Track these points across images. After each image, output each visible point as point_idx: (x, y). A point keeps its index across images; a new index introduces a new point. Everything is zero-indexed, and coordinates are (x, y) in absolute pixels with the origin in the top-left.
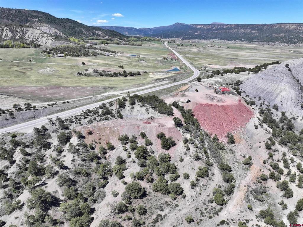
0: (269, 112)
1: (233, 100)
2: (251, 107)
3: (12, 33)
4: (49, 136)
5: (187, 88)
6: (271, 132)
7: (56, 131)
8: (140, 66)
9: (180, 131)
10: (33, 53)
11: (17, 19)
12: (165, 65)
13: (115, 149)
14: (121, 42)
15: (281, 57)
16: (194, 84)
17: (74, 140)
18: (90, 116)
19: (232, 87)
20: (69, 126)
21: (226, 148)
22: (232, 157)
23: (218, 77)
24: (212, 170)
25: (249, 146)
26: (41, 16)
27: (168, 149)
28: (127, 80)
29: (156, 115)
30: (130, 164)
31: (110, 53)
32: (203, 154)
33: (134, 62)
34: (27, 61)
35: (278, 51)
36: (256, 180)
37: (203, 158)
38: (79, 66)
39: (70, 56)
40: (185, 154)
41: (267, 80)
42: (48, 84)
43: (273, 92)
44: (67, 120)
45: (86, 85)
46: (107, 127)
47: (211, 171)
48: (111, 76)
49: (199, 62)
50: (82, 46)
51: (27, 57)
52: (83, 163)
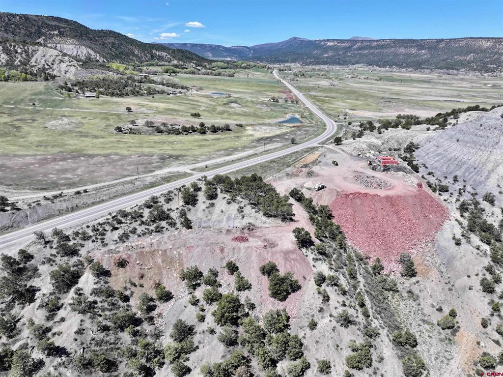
0: (476, 207)
1: (405, 183)
2: (442, 198)
3: (7, 54)
4: (35, 272)
5: (316, 158)
6: (487, 252)
7: (49, 260)
8: (230, 114)
9: (307, 256)
10: (42, 89)
11: (23, 31)
12: (274, 111)
13: (174, 300)
14: (199, 70)
15: (473, 96)
16: (328, 149)
17: (87, 282)
18: (124, 225)
19: (400, 156)
20: (80, 248)
21: (400, 287)
22: (414, 309)
23: (372, 135)
24: (377, 347)
25: (446, 283)
26: (64, 26)
27: (284, 299)
28: (207, 140)
29: (258, 221)
30: (203, 336)
31: (179, 90)
32: (358, 307)
33: (220, 105)
34: (29, 105)
35: (465, 84)
36: (473, 370)
37: (357, 320)
38: (121, 114)
39: (107, 96)
40: (320, 311)
41: (468, 143)
42: (57, 150)
43: (480, 166)
44: (77, 234)
45: (129, 150)
46: (158, 250)
47: (375, 349)
48: (177, 132)
49: (333, 106)
50: (130, 77)
51: (29, 98)
52: (101, 335)
